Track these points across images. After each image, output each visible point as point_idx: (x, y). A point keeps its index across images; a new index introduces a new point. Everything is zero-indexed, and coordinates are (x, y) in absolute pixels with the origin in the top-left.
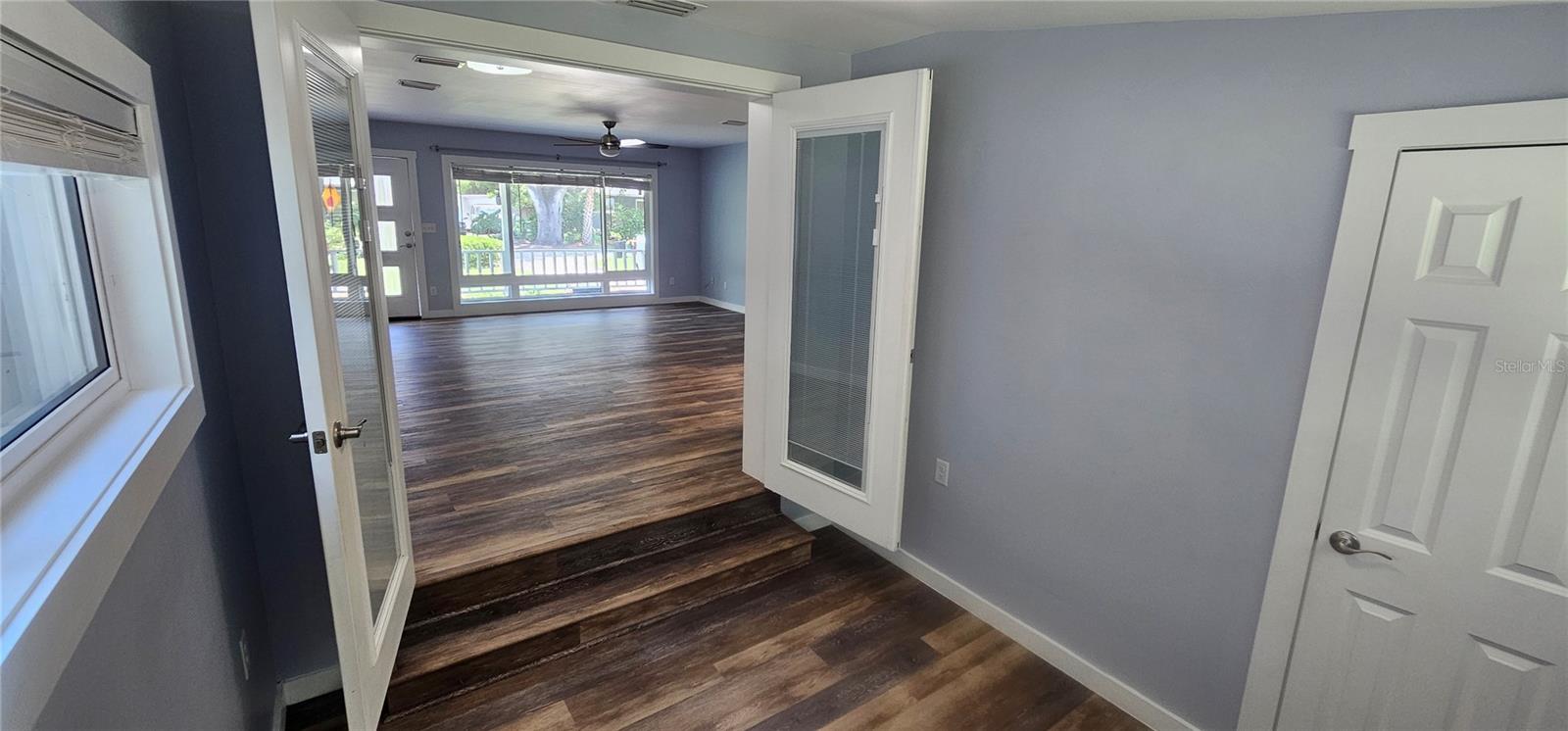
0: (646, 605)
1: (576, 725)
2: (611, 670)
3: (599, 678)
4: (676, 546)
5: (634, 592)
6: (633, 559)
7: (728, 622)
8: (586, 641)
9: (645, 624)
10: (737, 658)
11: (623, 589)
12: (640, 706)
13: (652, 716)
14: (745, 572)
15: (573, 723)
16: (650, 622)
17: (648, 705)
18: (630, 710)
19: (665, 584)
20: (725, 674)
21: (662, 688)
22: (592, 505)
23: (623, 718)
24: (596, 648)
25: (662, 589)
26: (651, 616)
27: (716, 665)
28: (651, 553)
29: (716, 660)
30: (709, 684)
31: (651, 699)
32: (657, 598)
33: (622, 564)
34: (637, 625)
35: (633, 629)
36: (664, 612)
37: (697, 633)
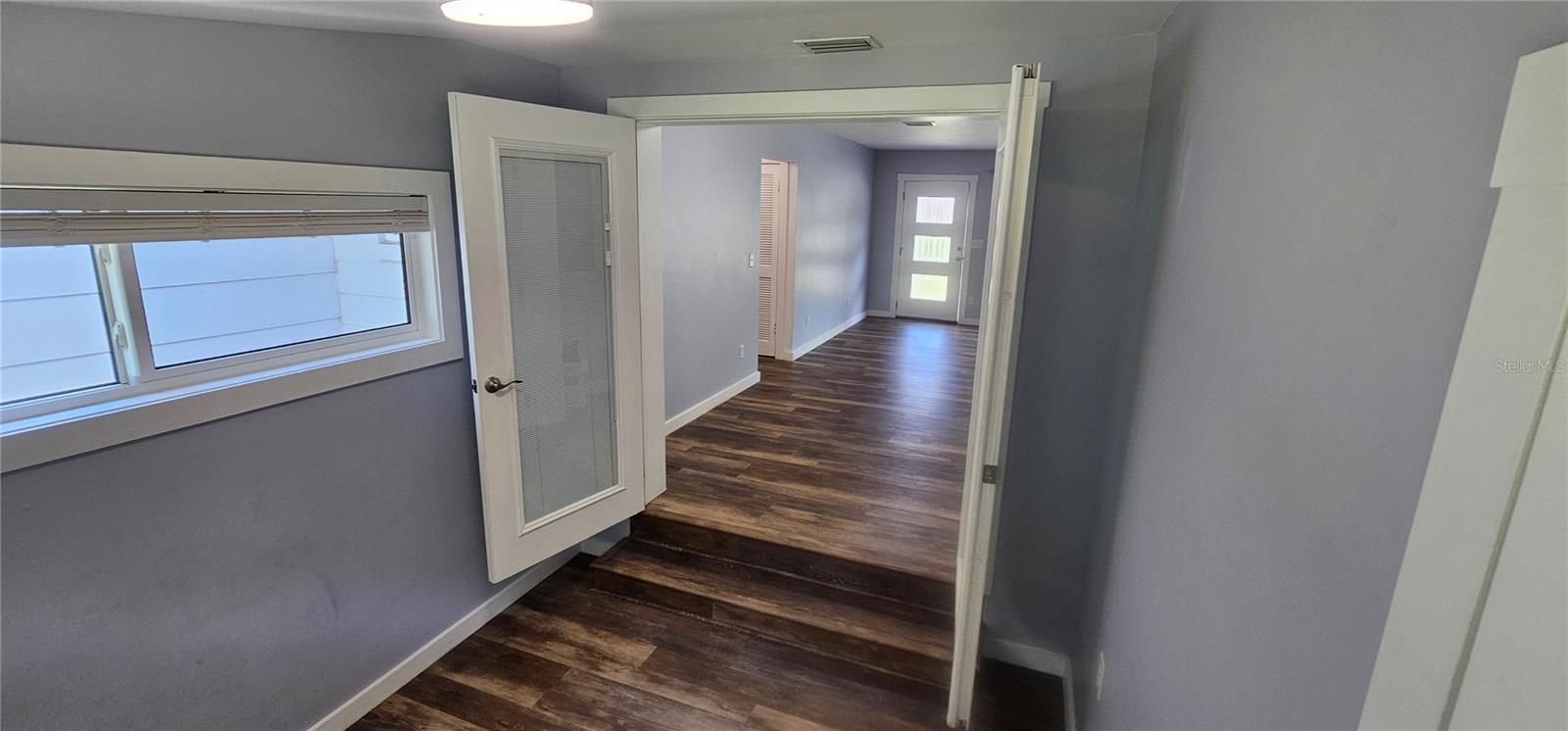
0: (769, 621)
1: (639, 668)
2: (704, 652)
3: (692, 651)
4: (844, 588)
5: (763, 603)
6: (800, 578)
7: (817, 684)
8: (717, 619)
9: (764, 637)
10: (777, 715)
11: (761, 596)
12: (680, 688)
13: (671, 700)
14: (882, 653)
15: (640, 665)
16: (769, 638)
17: (684, 693)
18: (671, 686)
19: (795, 614)
20: (751, 718)
21: (706, 689)
22: (808, 516)
23: (662, 688)
24: (716, 629)
25: (787, 616)
26: (772, 634)
27: (758, 707)
28: (817, 582)
29: (762, 703)
30: (732, 715)
31: (688, 691)
32: (780, 621)
33: (789, 577)
34: (758, 632)
35: (753, 634)
36: (784, 638)
37: (784, 673)
